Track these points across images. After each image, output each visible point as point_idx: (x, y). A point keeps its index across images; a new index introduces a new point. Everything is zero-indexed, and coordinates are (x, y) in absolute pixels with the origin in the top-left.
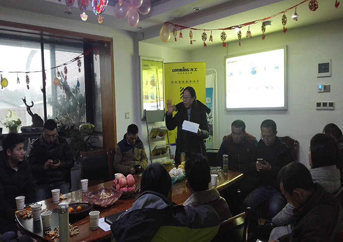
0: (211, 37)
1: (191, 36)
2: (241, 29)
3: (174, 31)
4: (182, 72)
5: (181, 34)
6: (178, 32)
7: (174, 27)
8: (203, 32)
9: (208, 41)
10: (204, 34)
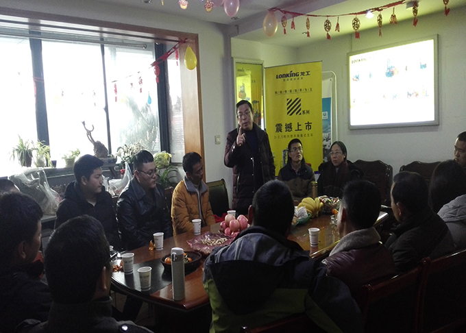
0: (338, 25)
1: (308, 26)
2: (382, 13)
3: (283, 20)
4: (289, 78)
5: (293, 23)
6: (289, 22)
7: (283, 15)
8: (326, 18)
9: (333, 32)
10: (328, 22)
